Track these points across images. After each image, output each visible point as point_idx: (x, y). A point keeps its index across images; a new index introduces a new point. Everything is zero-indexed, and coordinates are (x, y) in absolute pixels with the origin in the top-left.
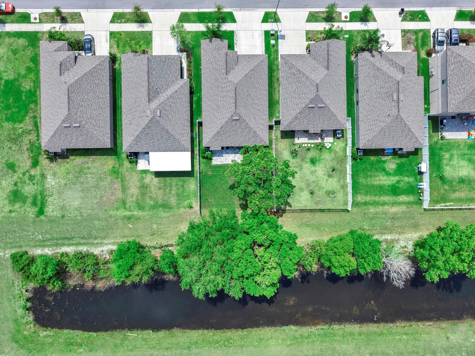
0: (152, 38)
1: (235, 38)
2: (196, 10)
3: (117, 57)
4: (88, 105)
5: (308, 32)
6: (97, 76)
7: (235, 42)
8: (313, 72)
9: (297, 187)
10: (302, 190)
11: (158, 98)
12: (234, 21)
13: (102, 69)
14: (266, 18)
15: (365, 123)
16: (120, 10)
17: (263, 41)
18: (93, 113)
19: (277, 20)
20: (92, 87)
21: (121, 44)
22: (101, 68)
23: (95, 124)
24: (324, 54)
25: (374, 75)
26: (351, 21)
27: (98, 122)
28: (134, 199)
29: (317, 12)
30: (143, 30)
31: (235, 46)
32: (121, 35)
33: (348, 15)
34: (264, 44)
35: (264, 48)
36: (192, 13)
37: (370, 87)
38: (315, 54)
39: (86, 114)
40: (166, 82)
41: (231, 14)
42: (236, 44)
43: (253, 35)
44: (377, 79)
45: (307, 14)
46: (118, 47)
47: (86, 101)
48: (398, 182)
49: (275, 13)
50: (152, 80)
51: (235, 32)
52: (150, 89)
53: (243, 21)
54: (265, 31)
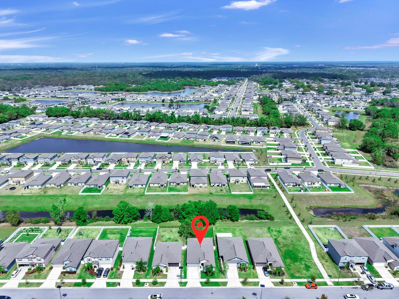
0: (239, 276)
2: (219, 287)
3: (253, 269)
5: (166, 278)
9: (177, 233)
10: (175, 232)
12: (201, 282)
14: (185, 283)
16: (256, 287)
17: (187, 274)
18: (255, 244)
19: (181, 283)
21: (252, 274)
23: (253, 242)
24: (163, 259)
26: (145, 282)
28: (236, 231)
29: (160, 286)
30: (243, 279)
32: (253, 277)
33: (145, 285)
34: (187, 273)
36: (221, 286)
37: (145, 251)
38: (166, 262)
39: (257, 243)
40: (228, 252)
41: (202, 285)
42: (200, 273)
43: (192, 277)
45: (165, 286)
46: (253, 273)
47: (258, 247)
48: (138, 234)
49: (181, 286)
50: (234, 251)
51: (200, 278)
52: (234, 248)
53: (197, 283)
54: (186, 279)
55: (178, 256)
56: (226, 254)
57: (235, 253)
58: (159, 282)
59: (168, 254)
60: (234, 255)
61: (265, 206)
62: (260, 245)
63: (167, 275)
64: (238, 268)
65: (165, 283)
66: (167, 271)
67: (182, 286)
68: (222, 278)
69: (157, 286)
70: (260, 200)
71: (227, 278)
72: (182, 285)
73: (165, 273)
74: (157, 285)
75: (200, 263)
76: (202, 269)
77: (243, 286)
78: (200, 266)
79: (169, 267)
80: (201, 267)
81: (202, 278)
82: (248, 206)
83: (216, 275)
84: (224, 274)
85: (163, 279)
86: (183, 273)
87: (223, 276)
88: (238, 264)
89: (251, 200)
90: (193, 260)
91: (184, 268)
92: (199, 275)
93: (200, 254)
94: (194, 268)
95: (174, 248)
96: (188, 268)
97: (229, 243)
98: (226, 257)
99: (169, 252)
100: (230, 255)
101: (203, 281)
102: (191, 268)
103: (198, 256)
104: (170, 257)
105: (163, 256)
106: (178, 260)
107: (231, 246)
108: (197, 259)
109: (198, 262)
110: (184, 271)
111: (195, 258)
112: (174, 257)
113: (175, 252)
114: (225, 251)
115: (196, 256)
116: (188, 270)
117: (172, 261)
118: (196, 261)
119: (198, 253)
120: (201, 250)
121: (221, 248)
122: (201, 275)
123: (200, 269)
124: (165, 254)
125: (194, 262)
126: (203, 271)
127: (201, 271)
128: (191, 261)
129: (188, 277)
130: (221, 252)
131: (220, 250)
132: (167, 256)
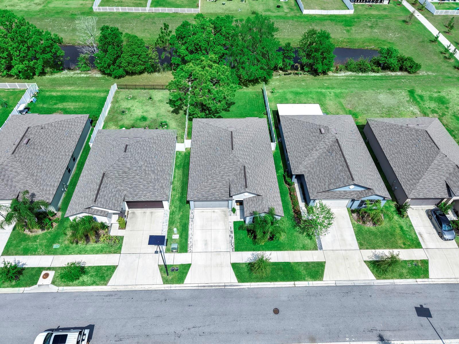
0: (357, 240)
1: (233, 241)
2: (298, 284)
3: (398, 215)
4: (408, 143)
5: (118, 251)
6: (411, 172)
7: (233, 235)
8: (127, 170)
9: (166, 103)
10: (161, 101)
11: (327, 147)
12: (235, 266)
13: (409, 181)
14: (183, 271)
15: (75, 131)
16: (420, 281)
17: (190, 236)
18: (399, 137)
19: (165, 269)
20: (411, 160)
21: (398, 231)
22: (411, 181)
23: (392, 130)
25: (41, 172)
26: (41, 269)
27: (388, 133)
28: (328, 98)
29: (94, 283)
30: (373, 251)
31: (233, 229)
32: (404, 244)
33: (41, 281)
34: (190, 232)
35: (190, 227)
36: (304, 280)
37: (52, 161)
38: (117, 196)
39: (406, 135)
40: (321, 164)
41: (241, 278)
42: (231, 232)
43: (206, 244)
44: (39, 165)
45: (112, 282)
46: (401, 228)
47: (412, 145)
48: (55, 104)
49: (166, 281)
50: (340, 160)
51: (233, 249)
52: (339, 151)
53: (222, 267)
54: (186, 252)
55: (159, 177)
56: (315, 170)
57: (347, 169)
58: (92, 267)
59: (125, 172)
60: (344, 174)
61: (384, 41)
62: (417, 139)
63: (122, 238)
64: (353, 212)
65: (112, 269)
66: (123, 225)
67: (172, 282)
68: (304, 248)
69: (83, 284)
70: (371, 27)
71: (321, 248)
72: (170, 277)
73: (115, 232)
74: (84, 278)
75: (231, 200)
76: (237, 217)
77: (378, 277)
78: (230, 208)
79: (131, 211)
80: (234, 211)
81: (238, 248)
82: (344, 42)
83: (283, 237)
84: (308, 235)
85: (106, 253)
87: (307, 241)
88: (353, 200)
89: (348, 28)
90: (209, 189)
91: (181, 214)
92: (230, 236)
93: (231, 170)
94: (214, 212)
95: (148, 149)
96: (193, 211)
97: (321, 133)
98: (313, 179)
99: (128, 165)
100: (328, 172)
101: (241, 262)
102: (203, 212)
103: (224, 177)
104: (131, 181)
105: (105, 178)
106: (158, 191)
107: (329, 143)
108: (221, 187)
109: (224, 197)
110: (179, 223)
111: (215, 184)
112: (145, 182)
113: (150, 163)
114: (310, 161)
115: (218, 177)
116: (193, 220)
117: (139, 194)
118: (218, 195)
119: (224, 169)
120: (235, 159)
121: (295, 150)
122: (234, 238)
123: (230, 215)
124: (116, 172)
125: (211, 196)
126: (241, 221)
127: (235, 223)
128: (203, 193)
129: (192, 246)
130: (296, 162)
131: (291, 154)
132: (121, 178)
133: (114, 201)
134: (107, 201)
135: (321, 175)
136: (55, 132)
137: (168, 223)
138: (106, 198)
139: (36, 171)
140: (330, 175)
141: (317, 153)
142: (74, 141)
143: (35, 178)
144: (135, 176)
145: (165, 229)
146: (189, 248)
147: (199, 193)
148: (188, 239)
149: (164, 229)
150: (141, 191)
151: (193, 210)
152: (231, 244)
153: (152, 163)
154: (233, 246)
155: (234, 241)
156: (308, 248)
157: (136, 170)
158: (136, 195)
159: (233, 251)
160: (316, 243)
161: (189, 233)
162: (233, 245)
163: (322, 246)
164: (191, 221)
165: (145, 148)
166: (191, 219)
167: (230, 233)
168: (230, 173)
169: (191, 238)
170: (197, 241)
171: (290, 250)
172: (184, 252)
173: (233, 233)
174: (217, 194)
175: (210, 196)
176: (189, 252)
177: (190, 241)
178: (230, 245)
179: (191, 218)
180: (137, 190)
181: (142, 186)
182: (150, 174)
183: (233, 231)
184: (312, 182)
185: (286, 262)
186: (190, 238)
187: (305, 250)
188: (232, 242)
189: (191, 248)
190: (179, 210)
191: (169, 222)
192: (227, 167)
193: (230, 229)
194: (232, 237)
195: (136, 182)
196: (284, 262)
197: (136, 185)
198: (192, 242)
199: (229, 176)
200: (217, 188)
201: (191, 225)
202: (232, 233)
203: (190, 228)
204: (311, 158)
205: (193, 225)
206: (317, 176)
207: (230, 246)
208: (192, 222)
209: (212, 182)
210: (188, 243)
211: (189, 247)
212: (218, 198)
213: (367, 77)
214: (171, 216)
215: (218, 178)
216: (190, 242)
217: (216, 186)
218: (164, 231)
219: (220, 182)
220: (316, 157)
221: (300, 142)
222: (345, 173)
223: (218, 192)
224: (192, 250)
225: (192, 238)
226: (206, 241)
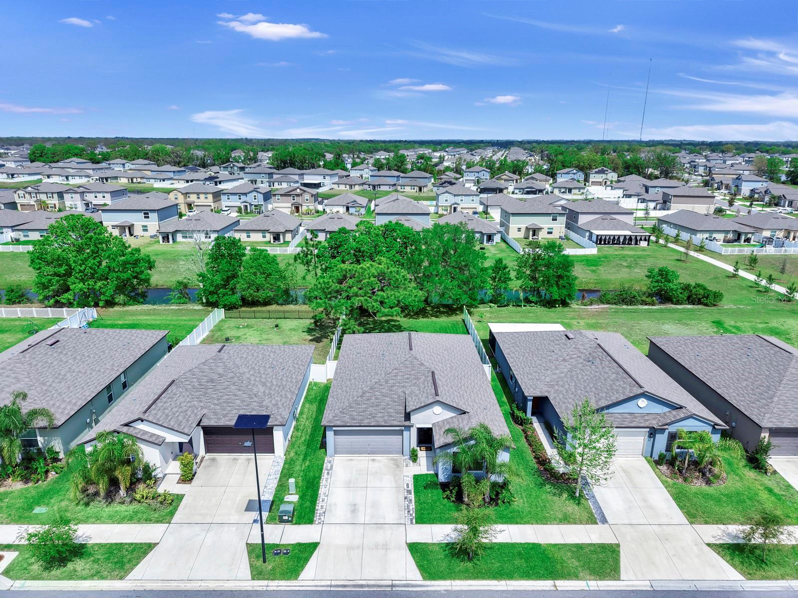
0: (681, 508)
1: (412, 506)
4: (731, 354)
5: (166, 518)
7: (412, 497)
8: (216, 377)
11: (583, 356)
12: (415, 549)
15: (138, 345)
17: (321, 497)
18: (712, 350)
20: (746, 374)
21: (764, 495)
24: (165, 402)
25: (60, 382)
27: (691, 347)
29: (96, 575)
31: (411, 487)
34: (322, 491)
35: (323, 482)
37: (85, 373)
38: (189, 413)
39: (723, 345)
40: (577, 377)
42: (409, 492)
43: (354, 511)
44: (59, 374)
45: (136, 573)
46: (770, 491)
47: (740, 356)
49: (257, 574)
50: (610, 367)
51: (412, 520)
52: (606, 357)
53: (387, 549)
54: (309, 523)
55: (272, 392)
56: (567, 387)
57: (625, 375)
58: (101, 546)
60: (621, 383)
62: (746, 347)
63: (180, 497)
64: (658, 463)
65: (144, 549)
66: (188, 477)
67: (272, 576)
68: (566, 520)
69: (71, 576)
71: (604, 521)
72: (269, 566)
73: (169, 486)
74: (78, 565)
75: (408, 428)
76: (422, 466)
77: (750, 576)
78: (407, 451)
79: (209, 456)
80: (414, 457)
81: (423, 517)
83: (519, 503)
84: (572, 495)
85: (139, 521)
86: (293, 489)
87: (571, 508)
89: (594, 268)
90: (366, 408)
91: (307, 464)
92: (406, 498)
93: (408, 378)
94: (374, 460)
95: (260, 356)
96: (331, 459)
97: (569, 339)
98: (566, 398)
99: (221, 370)
100: (591, 385)
101: (430, 541)
102: (352, 460)
103: (395, 388)
104: (220, 394)
105: (173, 387)
106: (267, 408)
107: (585, 351)
108: (388, 405)
109: (393, 420)
110: (302, 476)
111: (377, 399)
112: (245, 396)
113: (259, 373)
114: (555, 377)
115: (383, 389)
116: (330, 472)
117: (230, 414)
118: (383, 417)
119: (396, 376)
120: (416, 362)
121: (525, 366)
122: (413, 501)
123: (407, 466)
124: (195, 380)
125: (369, 418)
126: (429, 474)
127: (416, 478)
128: (354, 413)
129: (324, 513)
130: (529, 380)
131: (519, 372)
132: (202, 388)
133: (180, 418)
134: (167, 415)
135: (579, 392)
136: (106, 340)
137: (278, 476)
138: (167, 412)
139: (51, 380)
140: (596, 389)
141: (566, 364)
142: (132, 356)
143: (45, 388)
144: (228, 385)
145: (271, 485)
146: (318, 517)
147: (346, 414)
148: (318, 502)
149: (269, 484)
150: (236, 409)
151: (331, 456)
152: (409, 512)
153: (264, 373)
154: (411, 515)
155: (414, 507)
156: (574, 519)
157: (232, 378)
158: (225, 416)
159: (412, 523)
160: (591, 511)
161: (320, 492)
162: (411, 512)
163: (605, 518)
164: (326, 474)
165: (255, 354)
166: (326, 471)
167: (406, 493)
168: (405, 382)
169: (323, 500)
170: (335, 505)
171: (538, 523)
172: (305, 523)
173: (413, 493)
174: (380, 415)
175: (367, 418)
176: (317, 522)
177: (320, 505)
178: (406, 512)
179: (327, 469)
180: (229, 408)
181: (238, 402)
182: (257, 385)
183: (413, 491)
184: (565, 403)
185: (529, 543)
186: (321, 500)
187: (569, 523)
188: (411, 508)
189: (322, 517)
190: (304, 459)
191: (281, 474)
192: (401, 374)
193: (405, 487)
194: (411, 500)
195: (229, 395)
196: (526, 543)
197: (228, 399)
198: (325, 507)
199: (403, 387)
200: (381, 405)
201: (324, 480)
202: (411, 494)
203: (324, 484)
204: (558, 372)
205: (329, 480)
206: (572, 394)
207: (406, 515)
208: (328, 474)
209: (371, 397)
210: (317, 507)
211: (318, 515)
212: (382, 421)
213: (636, 309)
214: (287, 466)
215: (384, 391)
216: (320, 507)
217: (379, 402)
218: (268, 488)
219: (387, 397)
220: (566, 370)
221: (532, 355)
222: (624, 382)
223: (382, 413)
224: (323, 520)
225: (326, 500)
226: (355, 505)
